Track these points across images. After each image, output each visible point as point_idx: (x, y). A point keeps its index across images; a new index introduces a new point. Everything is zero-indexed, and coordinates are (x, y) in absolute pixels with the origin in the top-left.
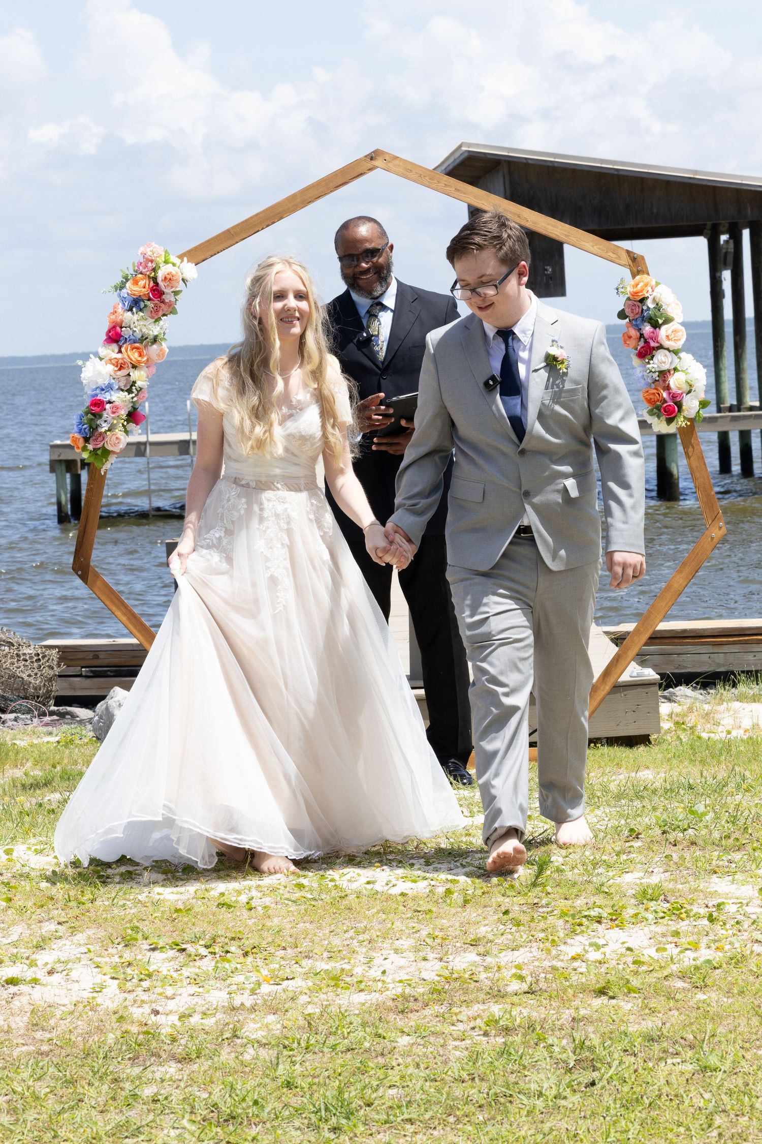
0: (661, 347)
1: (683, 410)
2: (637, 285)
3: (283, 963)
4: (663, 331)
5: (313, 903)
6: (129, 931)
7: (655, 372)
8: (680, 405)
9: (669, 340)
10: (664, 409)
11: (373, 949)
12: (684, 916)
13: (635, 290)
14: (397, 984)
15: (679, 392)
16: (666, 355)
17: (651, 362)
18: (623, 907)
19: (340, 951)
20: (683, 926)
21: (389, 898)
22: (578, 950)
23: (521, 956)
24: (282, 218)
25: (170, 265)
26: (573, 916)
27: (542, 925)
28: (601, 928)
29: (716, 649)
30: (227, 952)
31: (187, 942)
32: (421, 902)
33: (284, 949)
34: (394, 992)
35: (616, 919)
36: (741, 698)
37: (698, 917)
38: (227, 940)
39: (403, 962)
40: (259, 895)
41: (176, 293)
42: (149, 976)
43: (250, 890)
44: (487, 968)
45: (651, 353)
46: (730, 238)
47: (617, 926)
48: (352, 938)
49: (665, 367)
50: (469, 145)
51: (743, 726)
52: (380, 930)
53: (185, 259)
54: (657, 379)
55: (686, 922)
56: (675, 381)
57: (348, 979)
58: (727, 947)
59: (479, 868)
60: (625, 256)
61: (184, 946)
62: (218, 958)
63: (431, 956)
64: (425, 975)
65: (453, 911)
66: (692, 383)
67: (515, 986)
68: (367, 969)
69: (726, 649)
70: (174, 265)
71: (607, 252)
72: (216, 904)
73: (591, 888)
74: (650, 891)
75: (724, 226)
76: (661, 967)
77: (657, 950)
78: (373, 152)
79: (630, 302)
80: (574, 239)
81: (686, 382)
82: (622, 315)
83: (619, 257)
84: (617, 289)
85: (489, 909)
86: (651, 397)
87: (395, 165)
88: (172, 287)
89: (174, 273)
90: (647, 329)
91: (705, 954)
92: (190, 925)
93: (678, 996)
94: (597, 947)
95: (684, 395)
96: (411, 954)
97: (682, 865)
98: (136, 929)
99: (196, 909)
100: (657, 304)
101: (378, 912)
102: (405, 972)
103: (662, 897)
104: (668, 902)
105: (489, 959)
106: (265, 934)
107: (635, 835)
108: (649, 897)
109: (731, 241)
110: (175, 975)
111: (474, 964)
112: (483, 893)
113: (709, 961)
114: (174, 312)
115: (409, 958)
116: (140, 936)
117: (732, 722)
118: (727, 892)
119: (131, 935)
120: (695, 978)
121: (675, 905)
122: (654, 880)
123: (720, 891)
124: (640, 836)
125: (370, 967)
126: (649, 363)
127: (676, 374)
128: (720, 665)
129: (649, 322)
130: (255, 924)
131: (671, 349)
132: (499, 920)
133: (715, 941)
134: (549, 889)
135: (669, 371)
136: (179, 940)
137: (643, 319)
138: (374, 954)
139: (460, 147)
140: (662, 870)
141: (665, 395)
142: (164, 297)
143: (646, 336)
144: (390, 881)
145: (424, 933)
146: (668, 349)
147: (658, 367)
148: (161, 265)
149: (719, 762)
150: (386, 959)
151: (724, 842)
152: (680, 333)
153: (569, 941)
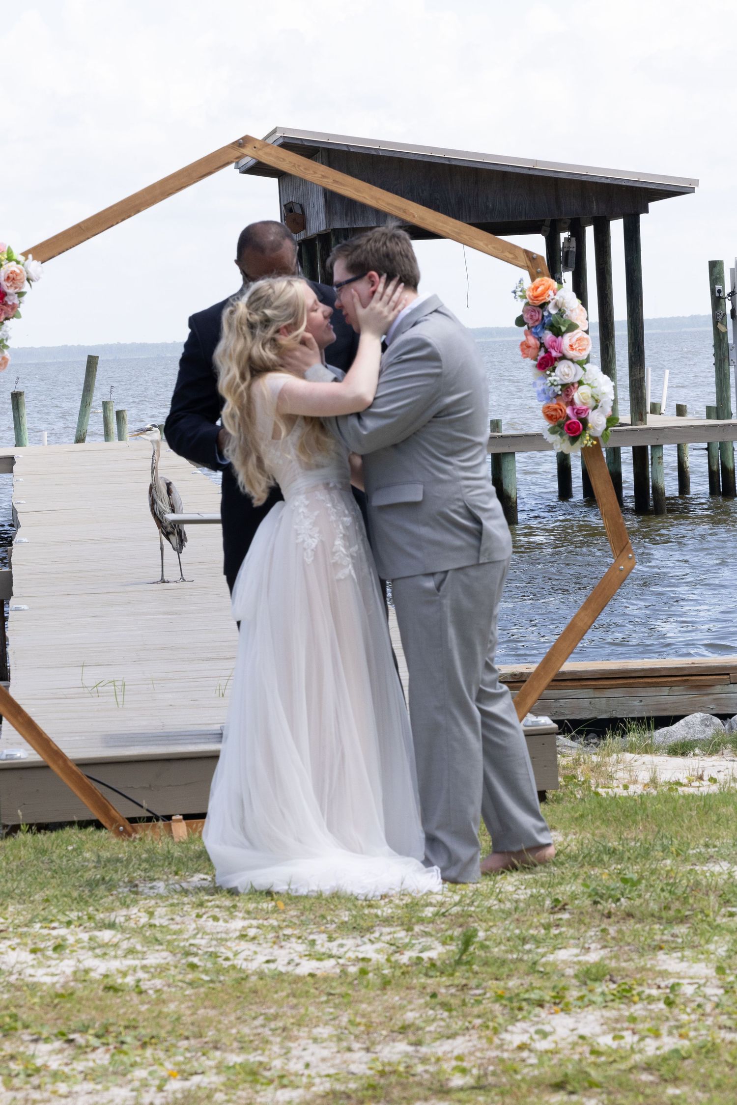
0: (564, 357)
1: (589, 429)
2: (538, 288)
3: (188, 1055)
4: (567, 340)
5: (211, 985)
6: (7, 1019)
7: (557, 385)
8: (585, 422)
9: (573, 349)
10: (568, 426)
11: (289, 1038)
12: (636, 998)
13: (536, 294)
14: (324, 1079)
15: (584, 407)
16: (569, 367)
17: (553, 374)
18: (565, 988)
19: (251, 1041)
20: (638, 1009)
21: (298, 979)
22: (525, 1038)
23: (460, 1045)
24: (138, 211)
25: (14, 263)
26: (510, 1000)
27: (476, 1010)
28: (543, 1013)
29: (597, 694)
30: (123, 1043)
31: (74, 1031)
32: (334, 984)
33: (187, 1038)
34: (321, 1088)
35: (559, 1001)
36: (632, 749)
37: (651, 999)
38: (121, 1029)
39: (326, 1053)
40: (146, 976)
41: (21, 294)
42: (38, 1070)
43: (135, 970)
44: (424, 1060)
45: (552, 364)
46: (572, 235)
47: (562, 1010)
48: (263, 1026)
49: (569, 380)
50: (285, 130)
51: (640, 779)
52: (293, 1017)
53: (30, 256)
54: (560, 393)
55: (639, 1006)
56: (580, 396)
57: (267, 1074)
58: (692, 1034)
59: (391, 945)
60: (523, 256)
61: (72, 1036)
62: (113, 1051)
63: (356, 1046)
64: (353, 1068)
65: (372, 994)
66: (599, 398)
67: (457, 1081)
68: (286, 1061)
69: (608, 693)
70: (18, 262)
71: (503, 252)
72: (102, 987)
73: (523, 967)
74: (594, 970)
75: (565, 223)
76: (622, 1058)
77: (614, 1038)
78: (242, 139)
79: (529, 307)
80: (465, 237)
81: (592, 396)
82: (520, 322)
83: (516, 258)
84: (515, 292)
85: (413, 991)
86: (553, 413)
87: (266, 154)
88: (16, 288)
89: (18, 271)
90: (548, 336)
91: (669, 1043)
92: (75, 1012)
93: (648, 1091)
94: (544, 1035)
95: (590, 411)
96: (332, 1044)
97: (621, 940)
98: (15, 1017)
99: (79, 993)
100: (560, 310)
101: (288, 996)
102: (329, 1064)
103: (608, 977)
104: (614, 982)
105: (424, 1050)
106: (163, 1022)
107: (559, 906)
108: (593, 977)
109: (574, 239)
110: (66, 1069)
111: (407, 1055)
112: (403, 973)
113: (676, 1051)
114: (17, 315)
115: (330, 1048)
116: (19, 1025)
117: (627, 776)
118: (678, 970)
119: (8, 1024)
120: (664, 1070)
121: (623, 987)
122: (593, 957)
123: (670, 969)
124: (566, 907)
125: (288, 1059)
126: (550, 375)
127: (581, 387)
128: (602, 712)
129: (550, 330)
130: (148, 1010)
131: (575, 360)
132: (427, 1005)
133: (677, 1027)
134: (475, 968)
135: (573, 384)
136: (64, 1029)
137: (544, 327)
138: (291, 1045)
139: (274, 132)
140: (599, 947)
141: (568, 411)
142: (6, 299)
143: (547, 345)
144: (292, 960)
145: (344, 1020)
146: (571, 360)
147: (561, 379)
148: (3, 263)
149: (635, 822)
150: (304, 1049)
151: (664, 914)
152: (585, 342)
153: (510, 1028)
